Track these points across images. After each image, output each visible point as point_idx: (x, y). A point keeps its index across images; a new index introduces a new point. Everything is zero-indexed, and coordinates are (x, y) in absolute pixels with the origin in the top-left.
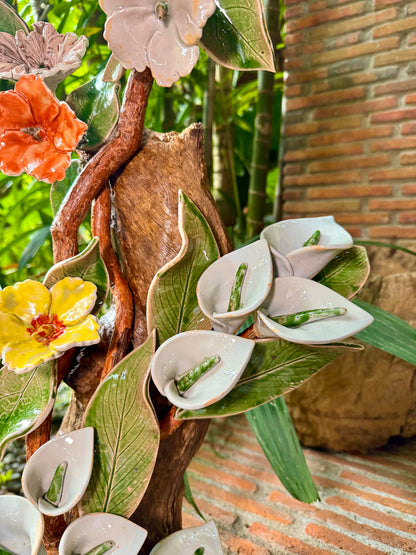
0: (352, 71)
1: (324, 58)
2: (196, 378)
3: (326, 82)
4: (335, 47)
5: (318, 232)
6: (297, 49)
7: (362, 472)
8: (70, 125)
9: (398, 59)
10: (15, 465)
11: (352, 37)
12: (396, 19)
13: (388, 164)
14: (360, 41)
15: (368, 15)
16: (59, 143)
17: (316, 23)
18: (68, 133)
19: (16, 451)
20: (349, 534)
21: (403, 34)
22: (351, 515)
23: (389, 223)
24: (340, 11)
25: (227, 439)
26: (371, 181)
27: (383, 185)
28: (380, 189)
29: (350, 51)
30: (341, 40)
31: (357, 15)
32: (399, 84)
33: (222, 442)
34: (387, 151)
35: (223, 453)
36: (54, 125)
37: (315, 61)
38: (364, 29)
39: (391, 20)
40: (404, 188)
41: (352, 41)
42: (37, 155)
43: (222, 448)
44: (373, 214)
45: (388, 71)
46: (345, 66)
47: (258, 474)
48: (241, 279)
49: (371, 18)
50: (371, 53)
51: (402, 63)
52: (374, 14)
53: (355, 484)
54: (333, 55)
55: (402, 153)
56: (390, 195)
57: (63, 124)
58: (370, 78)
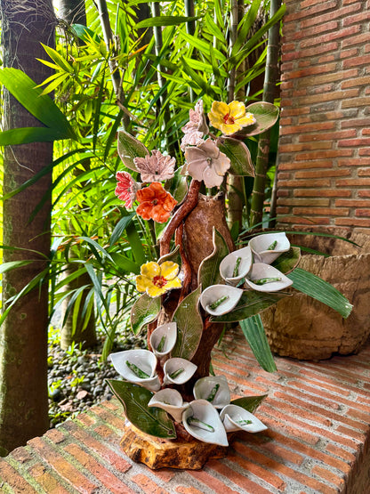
0: (326, 110)
1: (307, 100)
2: (219, 304)
3: (308, 116)
4: (315, 93)
5: (276, 242)
6: (289, 92)
7: (312, 371)
8: (171, 201)
9: (358, 104)
10: (85, 373)
11: (327, 87)
12: (358, 76)
13: (349, 175)
14: (332, 90)
15: (338, 72)
16: (165, 207)
17: (303, 75)
18: (169, 204)
19: (85, 364)
20: (298, 397)
21: (362, 87)
22: (301, 390)
23: (349, 216)
24: (319, 68)
25: (233, 350)
26: (337, 187)
27: (346, 190)
28: (343, 192)
29: (325, 96)
30: (319, 89)
31: (331, 72)
32: (357, 121)
33: (230, 352)
34: (349, 166)
35: (230, 357)
36: (164, 200)
37: (301, 102)
38: (336, 82)
39: (354, 77)
40: (359, 192)
41: (327, 89)
42: (156, 212)
43: (229, 354)
44: (339, 209)
45: (351, 112)
46: (322, 106)
47: (251, 368)
48: (239, 263)
49: (340, 74)
50: (340, 99)
51: (361, 107)
52: (343, 72)
53: (306, 376)
54: (313, 98)
55: (359, 168)
56: (350, 197)
57: (167, 200)
58: (338, 116)
